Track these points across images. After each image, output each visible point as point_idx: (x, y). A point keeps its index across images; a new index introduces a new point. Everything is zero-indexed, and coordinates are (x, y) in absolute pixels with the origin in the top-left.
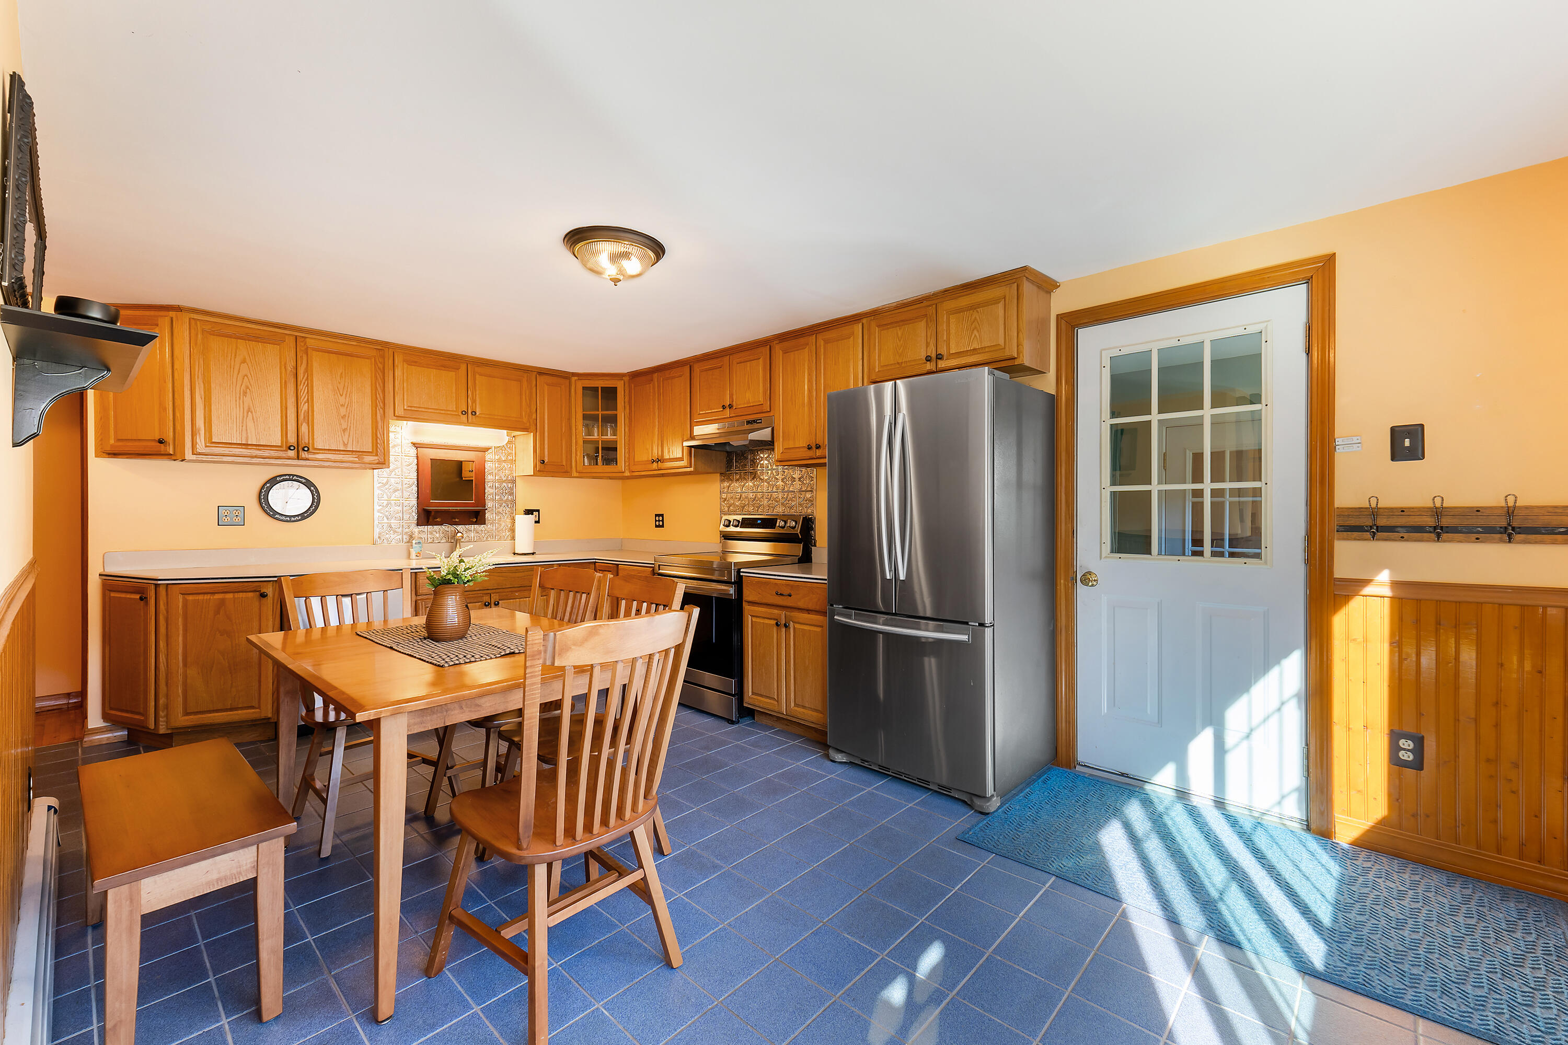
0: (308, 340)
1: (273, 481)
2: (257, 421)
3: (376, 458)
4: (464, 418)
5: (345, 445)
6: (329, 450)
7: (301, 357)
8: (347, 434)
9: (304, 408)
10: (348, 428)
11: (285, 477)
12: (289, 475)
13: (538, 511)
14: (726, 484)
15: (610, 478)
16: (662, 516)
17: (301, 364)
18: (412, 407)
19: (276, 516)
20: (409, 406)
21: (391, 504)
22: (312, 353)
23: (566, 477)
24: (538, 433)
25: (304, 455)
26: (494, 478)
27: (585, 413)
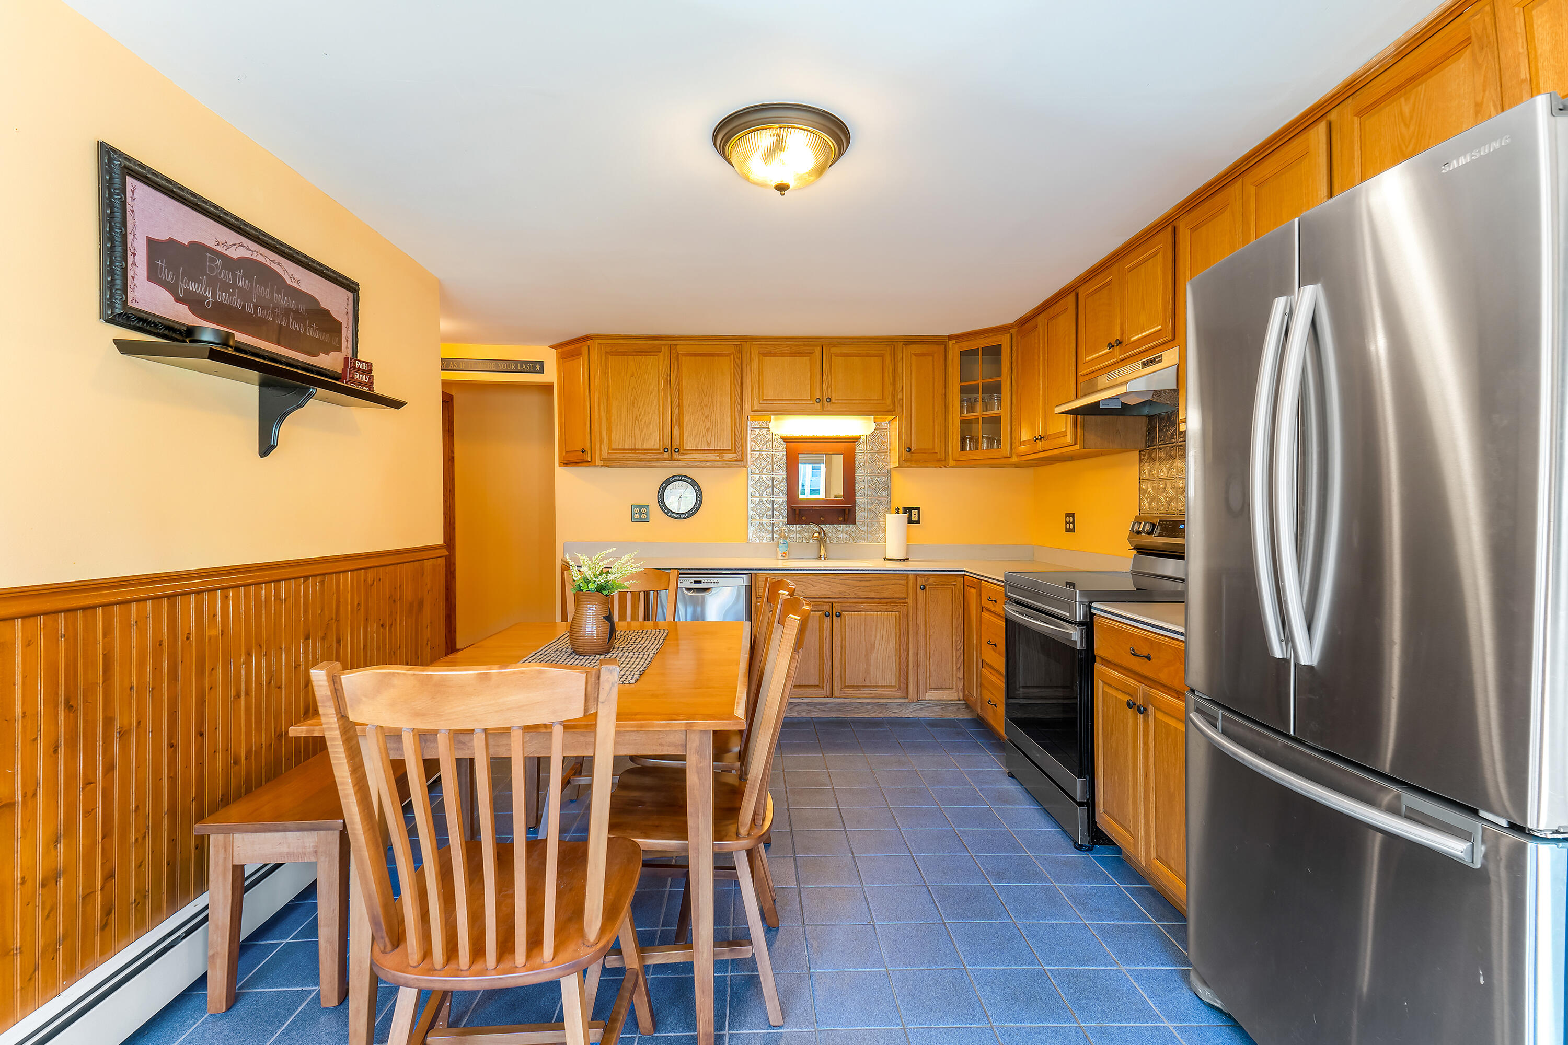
0: (678, 347)
1: (667, 482)
2: (642, 428)
3: (735, 455)
4: (819, 406)
5: (709, 444)
6: (695, 450)
7: (674, 364)
8: (710, 433)
9: (676, 412)
10: (711, 428)
11: (676, 478)
12: (679, 476)
13: (918, 509)
14: (1147, 468)
15: (992, 466)
16: (1073, 515)
17: (674, 370)
18: (767, 400)
19: (670, 514)
20: (764, 400)
21: (762, 501)
22: (683, 359)
23: (947, 466)
24: (904, 416)
25: (676, 456)
26: (866, 472)
27: (963, 384)
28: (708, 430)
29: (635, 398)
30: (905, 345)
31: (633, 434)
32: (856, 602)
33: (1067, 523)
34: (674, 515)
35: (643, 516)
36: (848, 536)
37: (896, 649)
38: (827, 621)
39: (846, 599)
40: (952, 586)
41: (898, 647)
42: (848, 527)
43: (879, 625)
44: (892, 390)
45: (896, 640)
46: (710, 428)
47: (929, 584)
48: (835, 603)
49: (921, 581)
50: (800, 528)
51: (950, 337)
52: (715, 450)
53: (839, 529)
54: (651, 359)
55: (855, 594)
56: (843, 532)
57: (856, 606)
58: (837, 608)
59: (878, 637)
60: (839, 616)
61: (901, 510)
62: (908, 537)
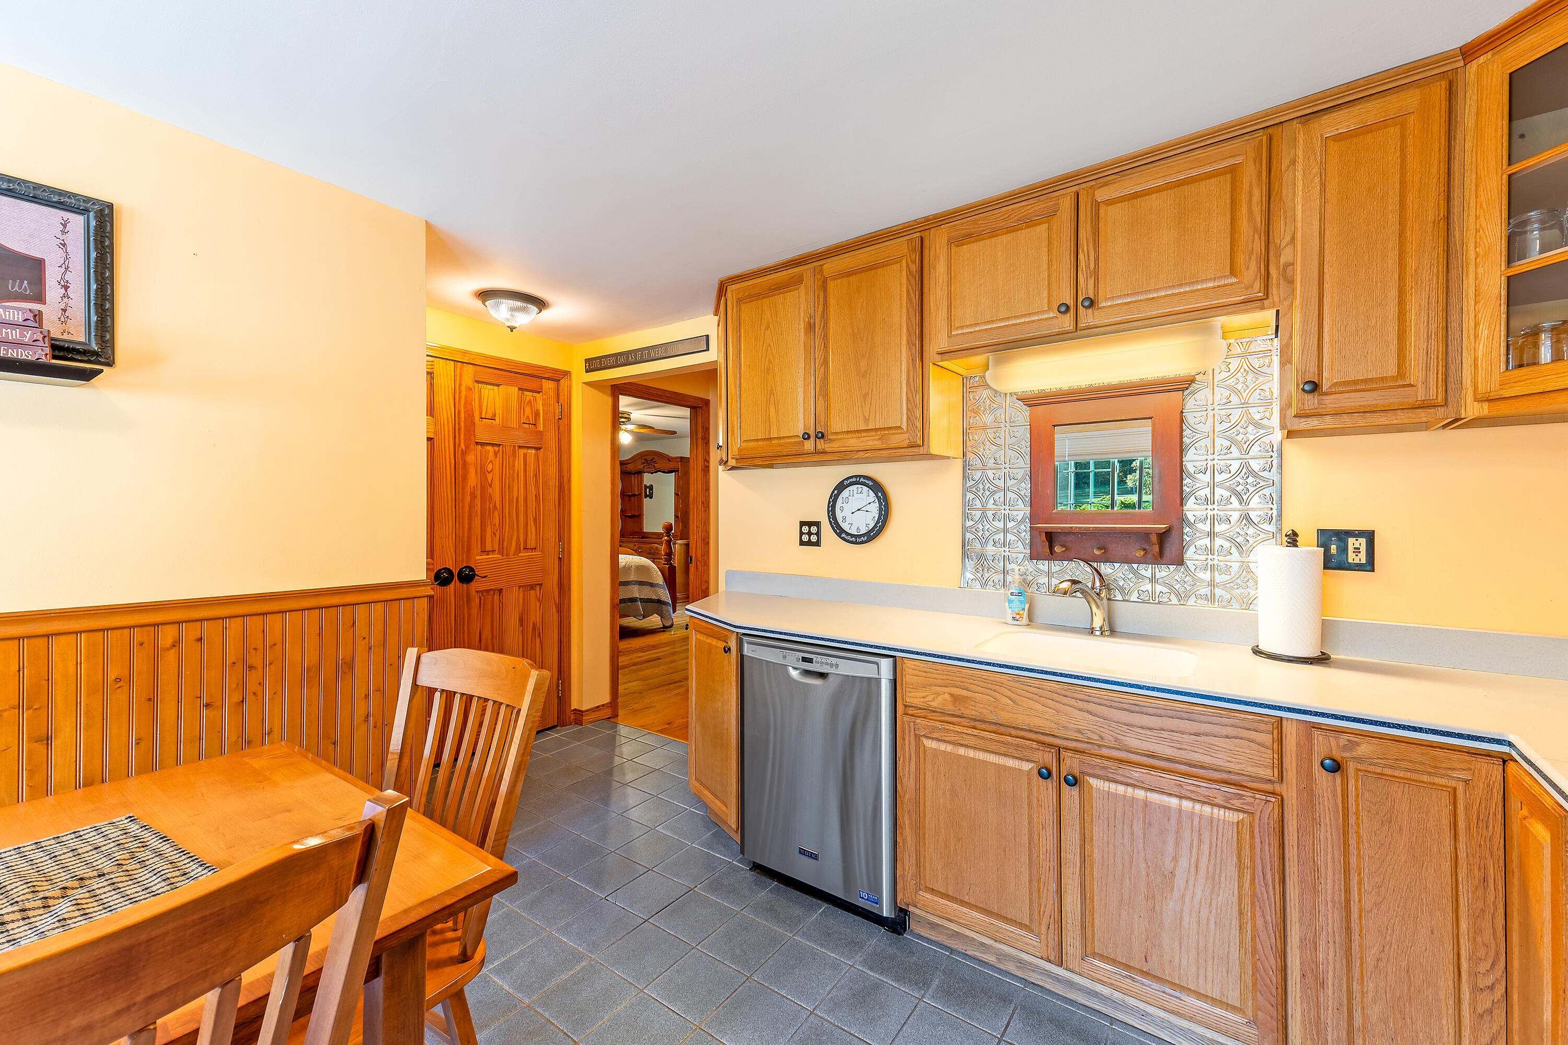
0: (825, 266)
2: (778, 405)
3: (906, 436)
4: (1066, 322)
6: (848, 433)
7: (819, 296)
8: (868, 401)
9: (821, 374)
10: (870, 392)
12: (856, 476)
13: (1370, 536)
17: (818, 307)
18: (962, 327)
19: (843, 535)
20: (957, 329)
21: (986, 517)
22: (831, 285)
23: (1456, 422)
24: (1297, 303)
25: (821, 445)
26: (1210, 451)
27: (1516, 168)
28: (865, 397)
29: (770, 362)
30: (1304, 123)
32: (1121, 761)
34: (848, 538)
35: (814, 538)
36: (1165, 590)
37: (1241, 913)
38: (1047, 789)
39: (1096, 747)
40: (1453, 783)
41: (1248, 909)
42: (1163, 572)
43: (1187, 834)
44: (1258, 245)
45: (1240, 887)
46: (868, 393)
47: (1359, 760)
48: (1066, 749)
49: (1322, 746)
50: (1058, 568)
52: (876, 430)
53: (1143, 572)
54: (791, 296)
55: (1116, 740)
56: (1153, 580)
57: (1120, 771)
58: (1071, 764)
59: (1183, 863)
60: (1074, 782)
61: (1308, 537)
62: (1324, 600)
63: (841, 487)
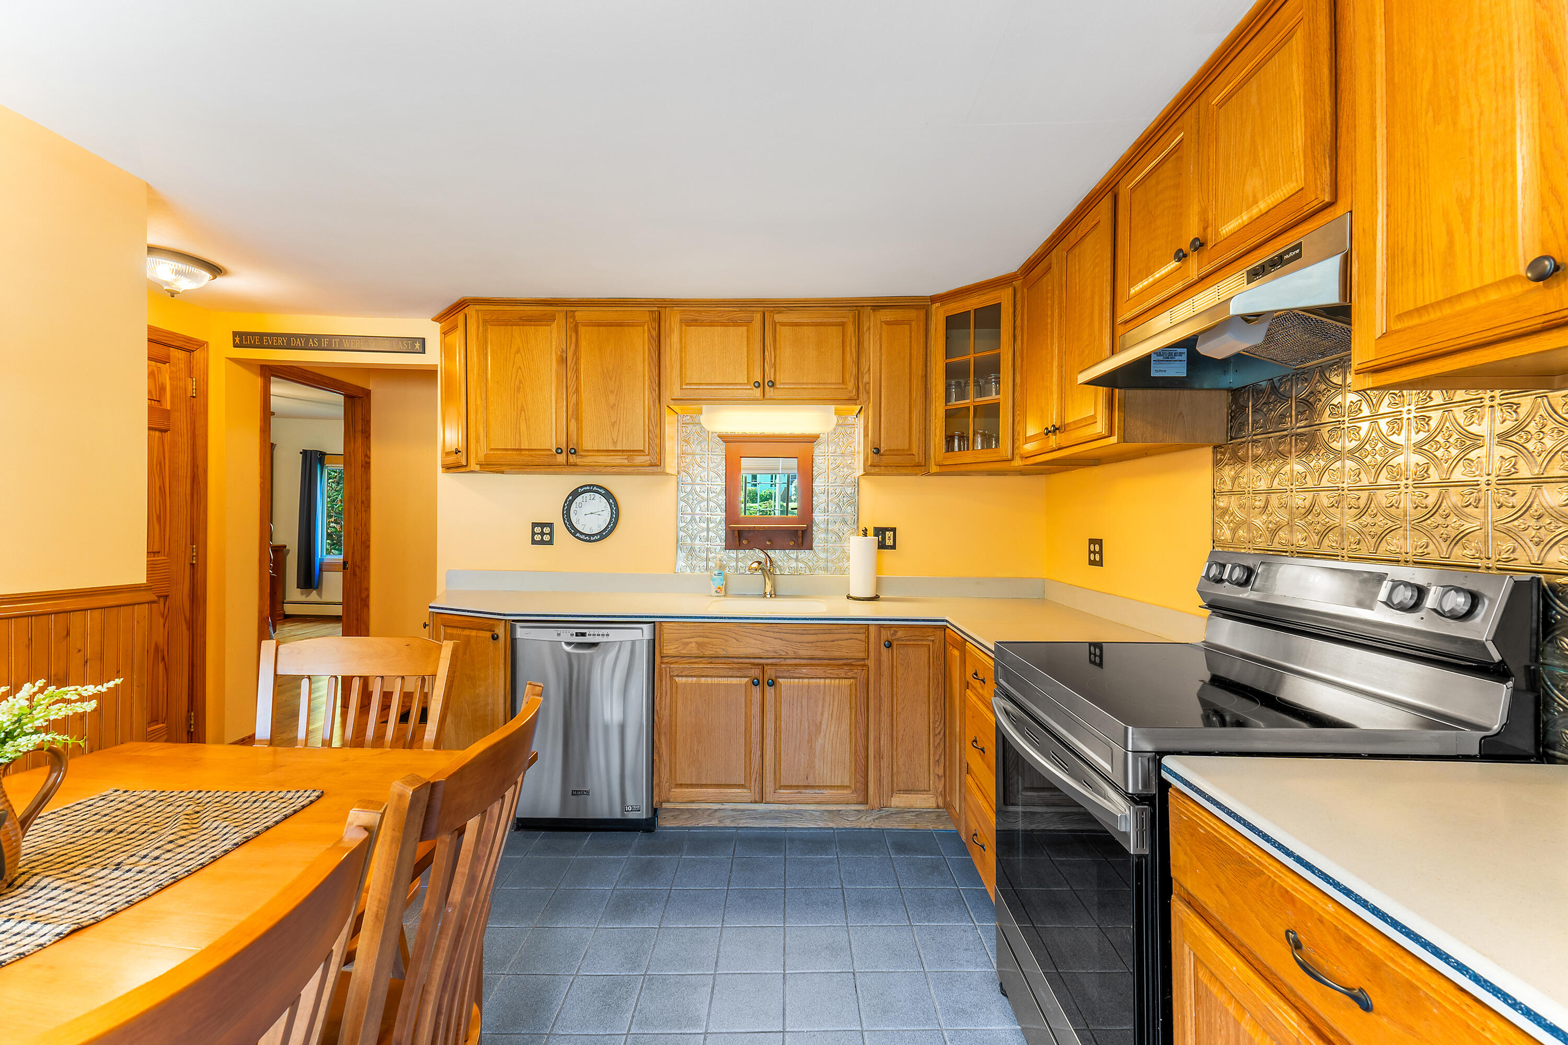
0: (576, 314)
2: (529, 421)
3: (648, 458)
4: (758, 393)
5: (615, 443)
6: (598, 451)
7: (571, 336)
8: (616, 429)
9: (573, 400)
10: (618, 422)
11: (585, 488)
12: (590, 485)
13: (894, 530)
14: (1228, 472)
16: (1100, 542)
17: (570, 346)
18: (690, 384)
19: (578, 535)
20: (687, 384)
21: (695, 519)
22: (582, 330)
23: (928, 474)
24: (871, 405)
25: (572, 459)
26: (827, 481)
27: (948, 361)
28: (613, 424)
29: (520, 382)
30: (873, 310)
31: (518, 429)
32: (796, 665)
33: (1090, 552)
34: (583, 537)
35: (546, 538)
36: (803, 566)
37: (851, 734)
38: (757, 691)
39: (783, 660)
40: (928, 643)
41: (853, 730)
42: (803, 554)
43: (827, 698)
44: (854, 371)
45: (851, 719)
46: (616, 422)
47: (897, 640)
48: (767, 665)
49: (886, 635)
50: (742, 555)
51: (934, 299)
52: (623, 451)
53: (792, 555)
54: (543, 330)
55: (795, 653)
56: (797, 560)
57: (797, 671)
58: (770, 673)
59: (826, 715)
60: (772, 684)
61: (871, 531)
62: (878, 567)
63: (575, 494)
